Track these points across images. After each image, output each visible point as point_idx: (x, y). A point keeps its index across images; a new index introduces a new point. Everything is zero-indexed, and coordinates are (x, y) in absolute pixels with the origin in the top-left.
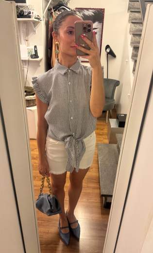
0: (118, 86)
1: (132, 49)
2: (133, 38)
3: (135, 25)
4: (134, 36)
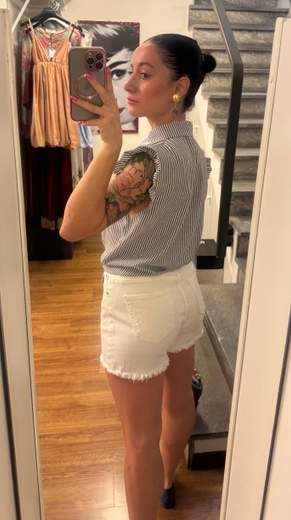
1: (206, 102)
2: (207, 80)
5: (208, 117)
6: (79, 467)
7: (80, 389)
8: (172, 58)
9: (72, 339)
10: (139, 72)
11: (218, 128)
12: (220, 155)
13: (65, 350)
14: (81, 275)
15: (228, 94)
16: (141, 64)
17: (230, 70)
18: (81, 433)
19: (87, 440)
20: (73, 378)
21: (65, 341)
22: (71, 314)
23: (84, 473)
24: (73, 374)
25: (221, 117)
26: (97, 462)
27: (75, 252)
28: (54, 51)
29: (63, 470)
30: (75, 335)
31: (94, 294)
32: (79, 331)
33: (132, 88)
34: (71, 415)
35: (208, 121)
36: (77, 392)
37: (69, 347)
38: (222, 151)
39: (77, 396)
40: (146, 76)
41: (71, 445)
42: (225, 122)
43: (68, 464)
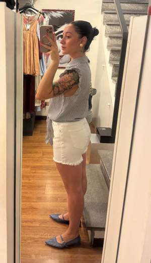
0: (95, 95)
1: (109, 52)
2: (110, 40)
3: (111, 27)
4: (111, 39)
5: (110, 60)
6: (34, 238)
7: (35, 201)
8: (79, 30)
9: (31, 176)
10: (66, 36)
11: (115, 66)
12: (115, 81)
13: (27, 181)
14: (37, 144)
15: (120, 48)
16: (67, 33)
17: (121, 35)
18: (35, 221)
19: (38, 225)
20: (31, 195)
21: (27, 177)
22: (31, 164)
23: (36, 241)
24: (31, 193)
25: (117, 60)
26: (43, 237)
27: (34, 132)
28: (30, 25)
29: (25, 239)
30: (32, 174)
31: (43, 154)
32: (35, 173)
33: (63, 43)
34: (30, 212)
35: (109, 62)
36: (34, 202)
37: (29, 180)
38: (116, 78)
39: (33, 203)
40: (69, 37)
41: (29, 227)
42: (118, 63)
43: (27, 236)
